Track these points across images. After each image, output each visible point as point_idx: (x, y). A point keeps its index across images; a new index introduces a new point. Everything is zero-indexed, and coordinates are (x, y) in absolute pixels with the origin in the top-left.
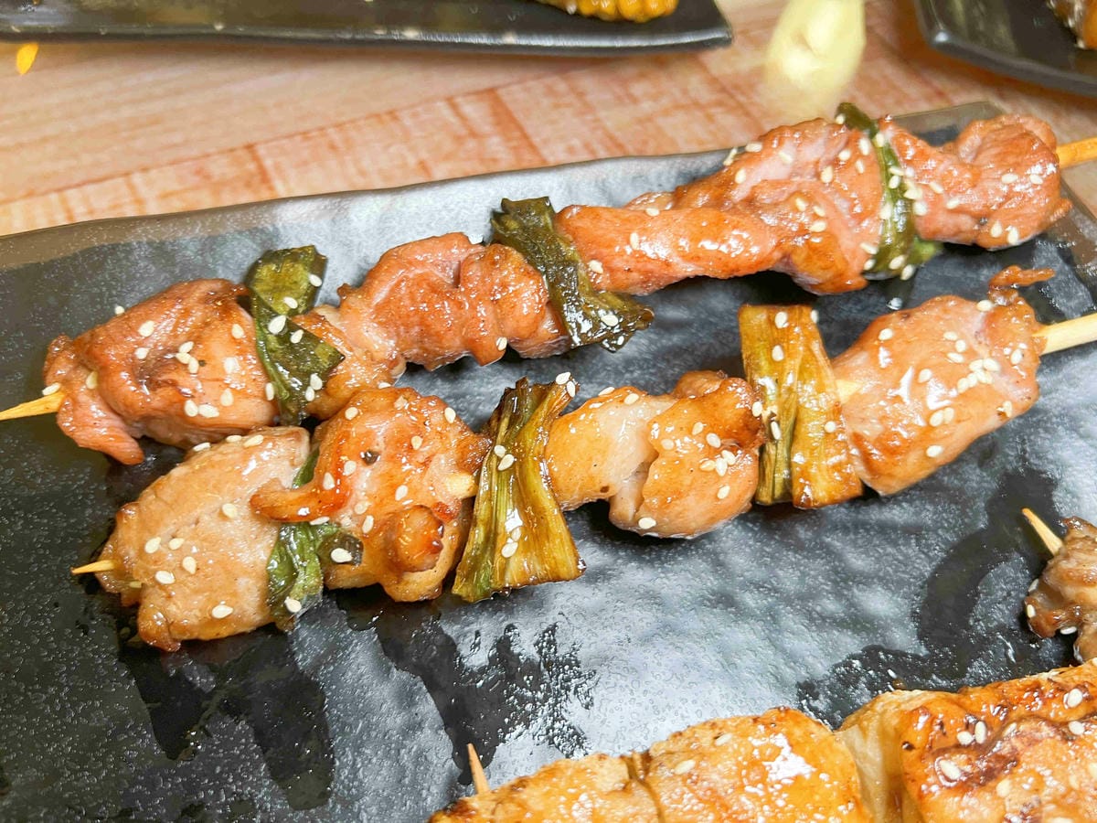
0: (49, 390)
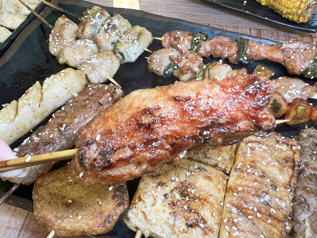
0: (163, 37)
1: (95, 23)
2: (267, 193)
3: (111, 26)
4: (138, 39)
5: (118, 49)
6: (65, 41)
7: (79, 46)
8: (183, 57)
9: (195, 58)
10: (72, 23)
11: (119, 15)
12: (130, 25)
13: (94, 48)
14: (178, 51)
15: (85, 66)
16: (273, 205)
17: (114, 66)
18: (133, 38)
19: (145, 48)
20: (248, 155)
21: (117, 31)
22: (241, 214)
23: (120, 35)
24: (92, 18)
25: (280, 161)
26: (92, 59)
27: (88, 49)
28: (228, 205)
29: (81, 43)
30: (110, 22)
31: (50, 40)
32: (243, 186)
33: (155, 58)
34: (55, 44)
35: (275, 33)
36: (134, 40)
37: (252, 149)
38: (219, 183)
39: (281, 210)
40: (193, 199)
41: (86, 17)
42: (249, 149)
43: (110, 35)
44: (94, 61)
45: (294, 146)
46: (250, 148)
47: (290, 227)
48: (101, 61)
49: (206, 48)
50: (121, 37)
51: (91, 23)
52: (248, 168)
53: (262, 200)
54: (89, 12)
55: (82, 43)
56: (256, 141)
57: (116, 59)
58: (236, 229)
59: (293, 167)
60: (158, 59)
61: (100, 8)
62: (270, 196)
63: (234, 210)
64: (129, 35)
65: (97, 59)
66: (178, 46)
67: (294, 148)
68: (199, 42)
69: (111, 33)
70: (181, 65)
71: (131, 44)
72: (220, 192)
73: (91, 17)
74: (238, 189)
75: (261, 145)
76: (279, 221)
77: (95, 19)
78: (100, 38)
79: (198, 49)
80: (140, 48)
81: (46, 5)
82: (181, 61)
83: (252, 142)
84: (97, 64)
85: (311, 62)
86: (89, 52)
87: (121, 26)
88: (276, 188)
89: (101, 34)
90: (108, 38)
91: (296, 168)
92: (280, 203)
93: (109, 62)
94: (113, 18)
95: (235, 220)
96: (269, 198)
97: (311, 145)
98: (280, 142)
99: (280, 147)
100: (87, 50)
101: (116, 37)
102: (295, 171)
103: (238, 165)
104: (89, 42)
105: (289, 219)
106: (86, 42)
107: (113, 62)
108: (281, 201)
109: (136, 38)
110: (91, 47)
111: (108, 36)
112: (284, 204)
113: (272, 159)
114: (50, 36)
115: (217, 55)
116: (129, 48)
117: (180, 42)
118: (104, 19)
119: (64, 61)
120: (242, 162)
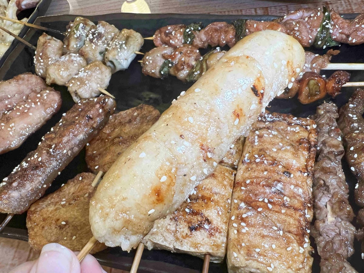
0: (154, 36)
1: (80, 35)
2: (279, 181)
3: (97, 34)
4: (126, 44)
5: (106, 58)
6: (50, 59)
7: (64, 62)
8: (177, 53)
9: (191, 51)
10: (54, 40)
11: (104, 22)
12: (117, 30)
13: (81, 62)
14: (172, 47)
15: (73, 81)
16: (286, 193)
17: (104, 76)
18: (121, 43)
19: (136, 51)
20: (256, 144)
21: (104, 39)
22: (250, 208)
23: (108, 42)
24: (75, 31)
25: (294, 144)
26: (80, 73)
27: (74, 63)
28: (236, 201)
29: (65, 58)
30: (95, 31)
31: (34, 62)
32: (251, 178)
33: (147, 60)
34: (40, 65)
35: (284, 8)
36: (122, 45)
37: (260, 137)
38: (224, 179)
39: (298, 198)
40: (195, 200)
41: (69, 30)
42: (256, 137)
43: (96, 45)
44: (81, 74)
45: (309, 126)
46: (258, 136)
47: (310, 215)
48: (89, 73)
49: (201, 38)
50: (108, 45)
51: (75, 36)
52: (257, 158)
53: (273, 189)
54: (71, 25)
55: (67, 58)
56: (265, 128)
57: (105, 69)
58: (245, 225)
59: (309, 149)
60: (151, 60)
61: (82, 18)
62: (282, 183)
63: (243, 205)
64: (116, 40)
65: (85, 72)
66: (171, 41)
67: (309, 127)
68: (192, 33)
69: (98, 42)
70: (176, 62)
71: (119, 50)
72: (226, 188)
73: (74, 29)
74: (246, 183)
75: (270, 131)
76: (296, 209)
77: (78, 32)
78: (87, 49)
79: (193, 41)
80: (130, 52)
81: (29, 27)
82: (175, 57)
83: (260, 129)
84: (85, 77)
85: (319, 30)
86: (76, 66)
87: (108, 33)
88: (290, 174)
89: (87, 45)
90: (95, 48)
91: (312, 149)
92: (296, 190)
93: (98, 73)
94: (98, 26)
95: (244, 216)
96: (281, 186)
97: (328, 121)
98: (293, 124)
99: (292, 129)
100: (73, 65)
101: (104, 45)
102: (311, 152)
103: (245, 157)
104: (75, 56)
105: (309, 207)
106: (71, 56)
107: (102, 72)
108: (297, 187)
109: (124, 42)
110: (77, 61)
111: (94, 46)
112: (301, 191)
113: (283, 144)
114: (34, 57)
115: (215, 44)
116: (118, 54)
117: (172, 37)
118: (88, 28)
119: (51, 81)
120: (249, 152)
